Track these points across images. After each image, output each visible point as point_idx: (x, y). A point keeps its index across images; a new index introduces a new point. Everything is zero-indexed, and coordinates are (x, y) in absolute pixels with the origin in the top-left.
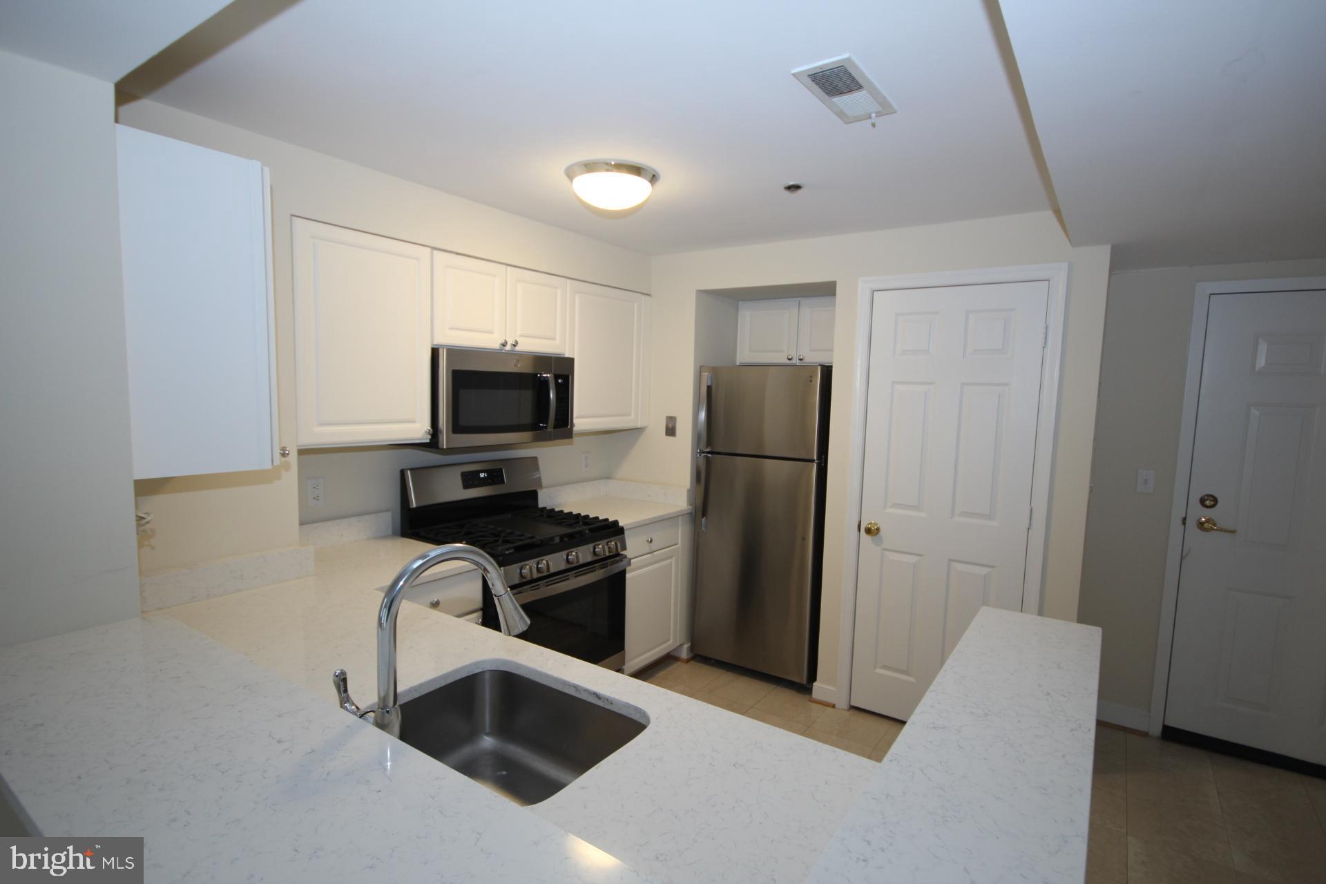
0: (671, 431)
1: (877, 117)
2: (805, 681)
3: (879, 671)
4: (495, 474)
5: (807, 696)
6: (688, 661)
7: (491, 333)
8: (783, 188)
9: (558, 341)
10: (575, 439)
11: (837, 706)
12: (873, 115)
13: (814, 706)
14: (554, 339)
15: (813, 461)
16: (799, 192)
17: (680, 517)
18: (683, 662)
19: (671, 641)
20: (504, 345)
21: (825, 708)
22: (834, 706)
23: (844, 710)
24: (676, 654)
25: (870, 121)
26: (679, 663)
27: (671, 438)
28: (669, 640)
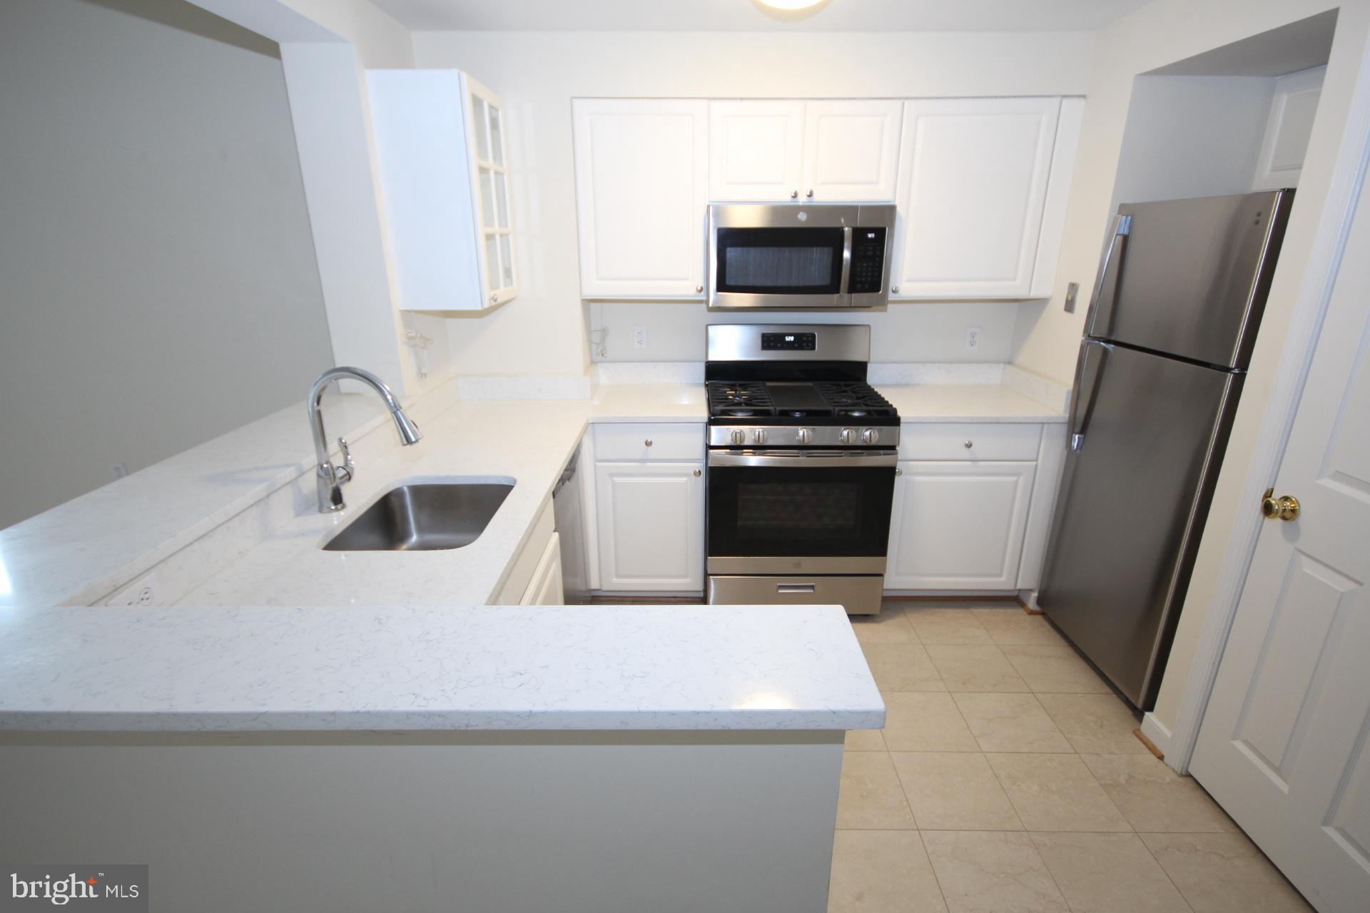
0: (1070, 306)
2: (1140, 705)
3: (1239, 744)
4: (805, 338)
5: (1135, 722)
6: (1032, 613)
7: (780, 184)
10: (890, 307)
11: (1165, 759)
14: (875, 183)
15: (1228, 370)
17: (1046, 426)
18: (1026, 611)
19: (1003, 579)
20: (795, 196)
21: (1147, 750)
22: (1161, 758)
23: (1173, 769)
24: (1022, 596)
26: (1021, 611)
27: (1068, 314)
28: (1000, 575)
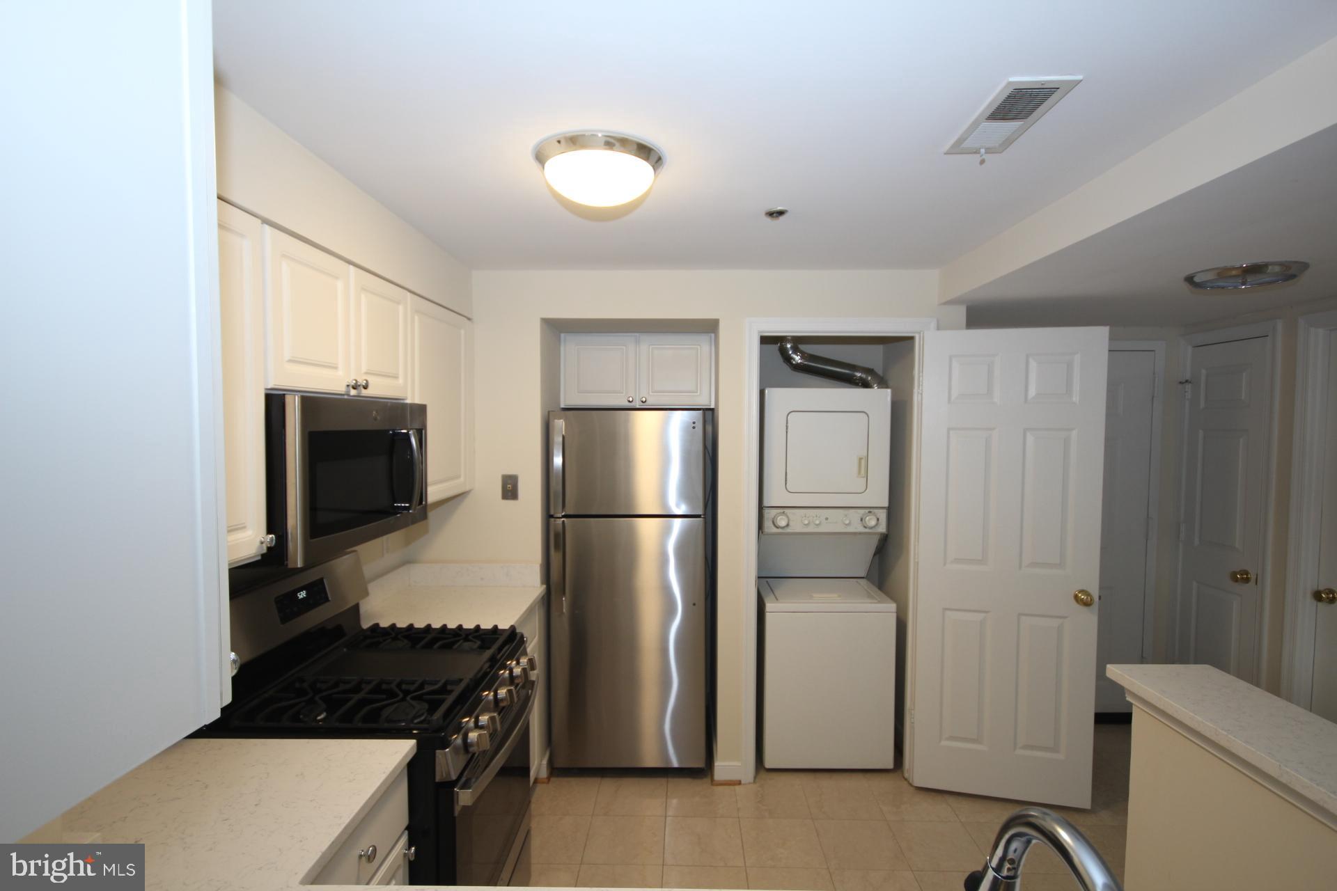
0: (510, 493)
1: (986, 153)
2: (703, 764)
4: (316, 589)
5: (708, 780)
6: (548, 780)
7: (336, 368)
8: (764, 213)
9: (401, 381)
11: (743, 782)
12: (983, 151)
13: (720, 788)
14: (396, 377)
15: (700, 516)
16: (782, 218)
20: (354, 387)
21: (732, 787)
22: (739, 783)
23: (750, 783)
25: (977, 158)
27: (510, 502)
